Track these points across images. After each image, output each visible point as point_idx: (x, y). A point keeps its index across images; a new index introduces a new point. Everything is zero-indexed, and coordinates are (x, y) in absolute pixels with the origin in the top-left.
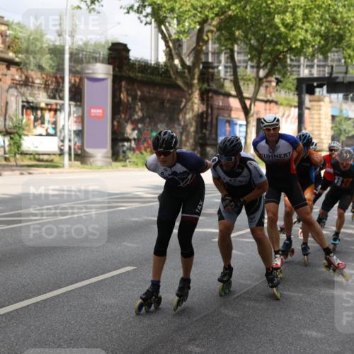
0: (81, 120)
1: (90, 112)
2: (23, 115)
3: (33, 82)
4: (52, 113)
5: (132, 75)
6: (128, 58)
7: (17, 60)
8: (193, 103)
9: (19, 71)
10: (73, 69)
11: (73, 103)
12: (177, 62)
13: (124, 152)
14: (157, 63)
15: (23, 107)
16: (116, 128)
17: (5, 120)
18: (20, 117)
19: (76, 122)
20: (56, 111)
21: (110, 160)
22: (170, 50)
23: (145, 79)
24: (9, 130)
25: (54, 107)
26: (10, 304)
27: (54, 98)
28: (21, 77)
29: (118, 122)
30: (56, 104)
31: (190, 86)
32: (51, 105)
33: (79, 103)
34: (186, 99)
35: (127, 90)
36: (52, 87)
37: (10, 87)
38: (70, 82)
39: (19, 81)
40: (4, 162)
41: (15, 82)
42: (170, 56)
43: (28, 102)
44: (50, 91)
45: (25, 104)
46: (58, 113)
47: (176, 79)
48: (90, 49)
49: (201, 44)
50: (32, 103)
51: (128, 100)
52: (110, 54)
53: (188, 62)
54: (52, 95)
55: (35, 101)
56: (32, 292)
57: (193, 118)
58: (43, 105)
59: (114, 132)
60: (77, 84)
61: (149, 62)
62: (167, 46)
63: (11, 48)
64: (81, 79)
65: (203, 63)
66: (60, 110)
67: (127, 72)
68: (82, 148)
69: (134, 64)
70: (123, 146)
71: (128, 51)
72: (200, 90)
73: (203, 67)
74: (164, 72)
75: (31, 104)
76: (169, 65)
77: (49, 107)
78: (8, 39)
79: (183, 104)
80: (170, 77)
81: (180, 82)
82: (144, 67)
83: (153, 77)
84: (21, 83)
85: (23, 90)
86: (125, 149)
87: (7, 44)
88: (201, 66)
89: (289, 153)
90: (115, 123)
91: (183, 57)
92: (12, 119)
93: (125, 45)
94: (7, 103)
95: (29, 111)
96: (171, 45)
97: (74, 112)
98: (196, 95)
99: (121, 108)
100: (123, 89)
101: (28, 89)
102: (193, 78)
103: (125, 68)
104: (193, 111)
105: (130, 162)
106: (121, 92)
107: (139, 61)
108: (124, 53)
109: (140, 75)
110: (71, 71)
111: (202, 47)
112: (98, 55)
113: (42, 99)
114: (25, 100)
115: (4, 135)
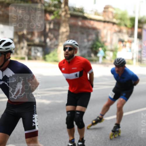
46: (132, 43)
58: (126, 40)
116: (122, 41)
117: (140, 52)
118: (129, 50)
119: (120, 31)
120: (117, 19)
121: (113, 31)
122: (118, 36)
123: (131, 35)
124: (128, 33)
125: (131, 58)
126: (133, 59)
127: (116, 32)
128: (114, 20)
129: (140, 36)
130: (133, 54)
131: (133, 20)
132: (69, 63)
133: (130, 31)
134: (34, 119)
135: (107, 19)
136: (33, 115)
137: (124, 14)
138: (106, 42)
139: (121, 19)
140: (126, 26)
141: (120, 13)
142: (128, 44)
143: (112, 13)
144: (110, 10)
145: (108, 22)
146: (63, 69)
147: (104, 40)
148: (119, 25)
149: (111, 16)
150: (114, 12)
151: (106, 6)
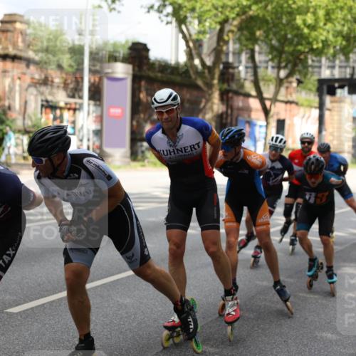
0: (100, 119)
1: (109, 112)
2: (41, 113)
3: (52, 82)
4: (71, 112)
5: (151, 74)
6: (147, 58)
7: (37, 58)
8: (213, 103)
9: (39, 70)
10: (93, 68)
11: (92, 102)
12: (197, 62)
13: (143, 152)
14: (178, 63)
15: (42, 106)
16: (135, 128)
17: (24, 118)
18: (39, 116)
19: (95, 121)
20: (75, 110)
21: (129, 160)
22: (190, 50)
23: (165, 79)
24: (28, 129)
25: (73, 106)
26: (25, 302)
27: (73, 97)
28: (40, 75)
29: (138, 122)
30: (76, 103)
31: (210, 86)
32: (70, 104)
33: (98, 103)
34: (206, 99)
35: (147, 90)
36: (71, 86)
37: (29, 86)
38: (89, 81)
39: (39, 80)
40: (22, 161)
41: (35, 81)
42: (190, 56)
43: (47, 101)
44: (69, 90)
45: (45, 103)
46: (77, 112)
47: (196, 79)
48: (110, 48)
49: (221, 44)
50: (52, 102)
51: (147, 100)
52: (130, 54)
53: (209, 62)
54: (71, 94)
55: (54, 100)
56: (47, 291)
57: (212, 118)
58: (62, 104)
59: (133, 133)
60: (96, 83)
61: (169, 62)
62: (188, 46)
63: (31, 47)
64: (101, 79)
65: (223, 63)
66: (79, 109)
67: (147, 71)
68: (100, 148)
69: (153, 64)
70: (142, 146)
71: (148, 50)
72: (220, 90)
73: (224, 67)
74: (184, 72)
75: (51, 104)
76: (189, 65)
77: (68, 106)
78: (27, 38)
79: (202, 105)
80: (190, 77)
81: (200, 82)
82: (164, 67)
83: (173, 77)
84: (41, 82)
85: (43, 89)
86: (144, 149)
87: (27, 43)
88: (221, 66)
89: (198, 144)
90: (135, 123)
91: (204, 56)
92: (30, 118)
93: (145, 45)
94: (26, 102)
95: (48, 110)
96: (191, 44)
97: (93, 112)
98: (216, 95)
99: (140, 108)
100: (143, 89)
101: (47, 88)
102: (213, 78)
103: (145, 68)
104: (212, 111)
105: (148, 162)
106: (140, 91)
107: (159, 61)
108: (144, 53)
109: (159, 75)
110: (90, 71)
111: (222, 47)
112: (117, 55)
113: (61, 98)
114: (44, 99)
115: (23, 134)
119: (46, 82)
121: (28, 80)
124: (66, 86)
129: (96, 94)
130: (81, 140)
131: (77, 52)
135: (11, 51)
145: (14, 58)
149: (20, 44)
150: (29, 31)
151: (5, 15)
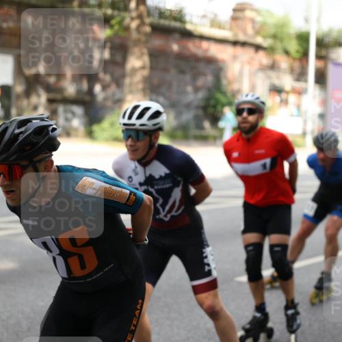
0: (324, 103)
7: (266, 45)
9: (268, 56)
15: (271, 89)
25: (299, 90)
33: (322, 86)
44: (295, 74)
46: (303, 96)
54: (297, 78)
58: (288, 87)
78: (256, 25)
113: (287, 82)
116: (277, 90)
117: (322, 116)
118: (295, 111)
119: (273, 67)
120: (265, 37)
121: (256, 65)
122: (269, 77)
123: (301, 75)
124: (292, 70)
125: (300, 131)
126: (304, 134)
127: (263, 68)
128: (259, 40)
129: (321, 78)
130: (305, 122)
131: (303, 38)
132: (248, 140)
133: (297, 65)
134: (206, 257)
135: (241, 38)
136: (204, 250)
137: (282, 25)
138: (239, 91)
139: (275, 37)
140: (287, 53)
141: (271, 21)
142: (292, 98)
143: (253, 21)
144: (248, 14)
145: (244, 44)
146: (235, 155)
147: (235, 87)
148: (270, 50)
149: (250, 31)
150: (259, 19)
151: (238, 4)
